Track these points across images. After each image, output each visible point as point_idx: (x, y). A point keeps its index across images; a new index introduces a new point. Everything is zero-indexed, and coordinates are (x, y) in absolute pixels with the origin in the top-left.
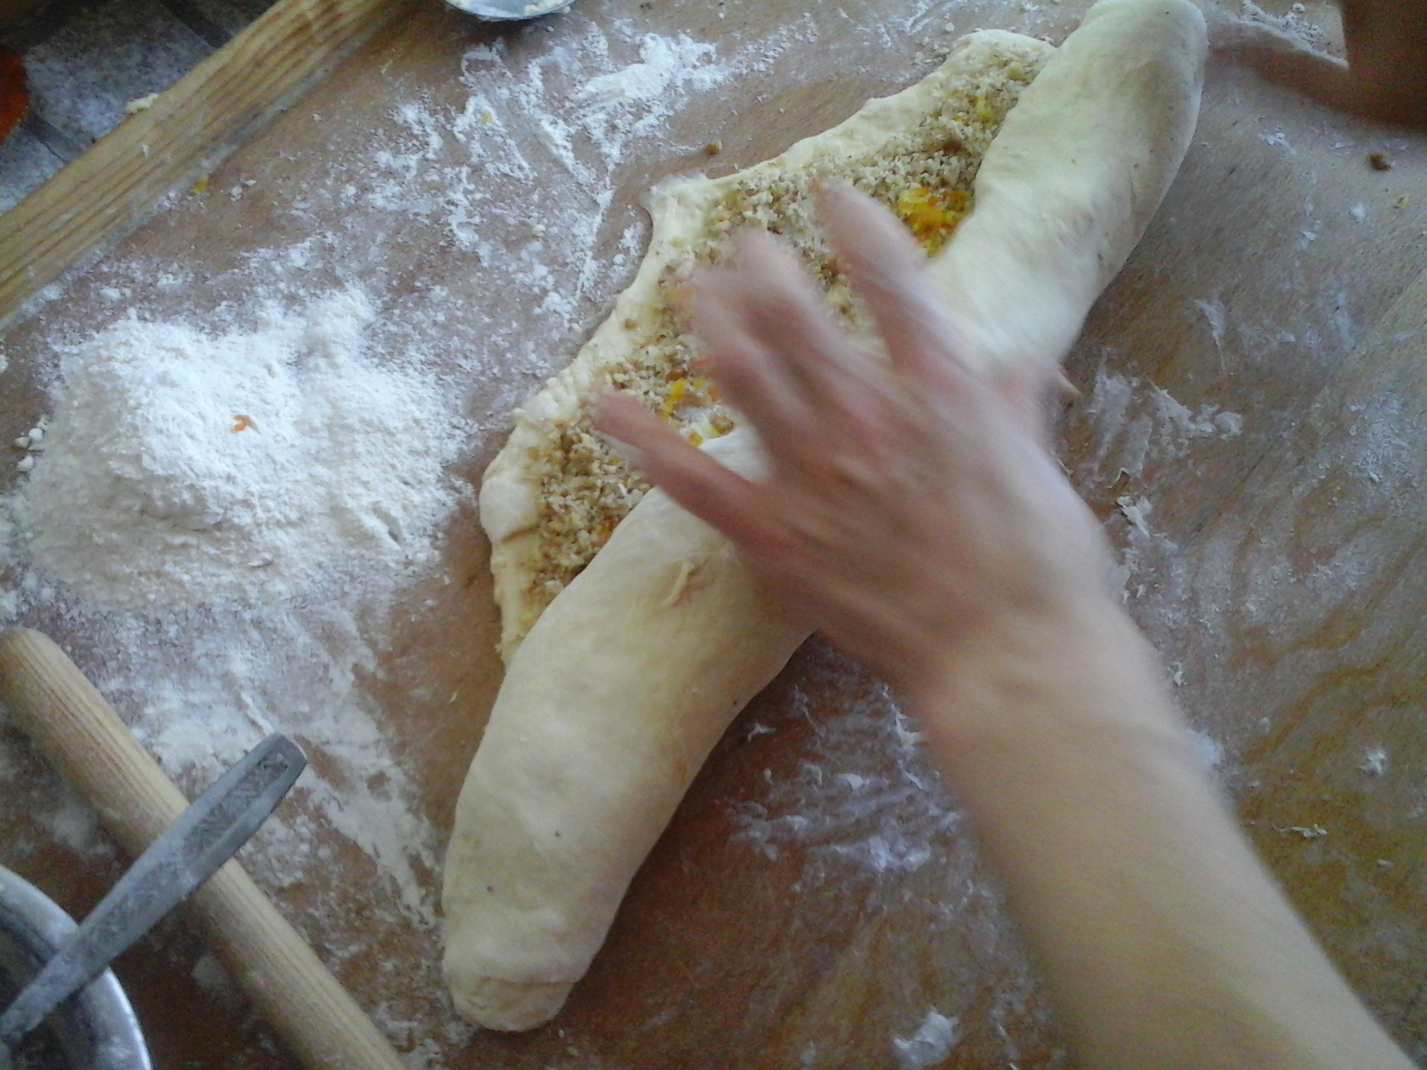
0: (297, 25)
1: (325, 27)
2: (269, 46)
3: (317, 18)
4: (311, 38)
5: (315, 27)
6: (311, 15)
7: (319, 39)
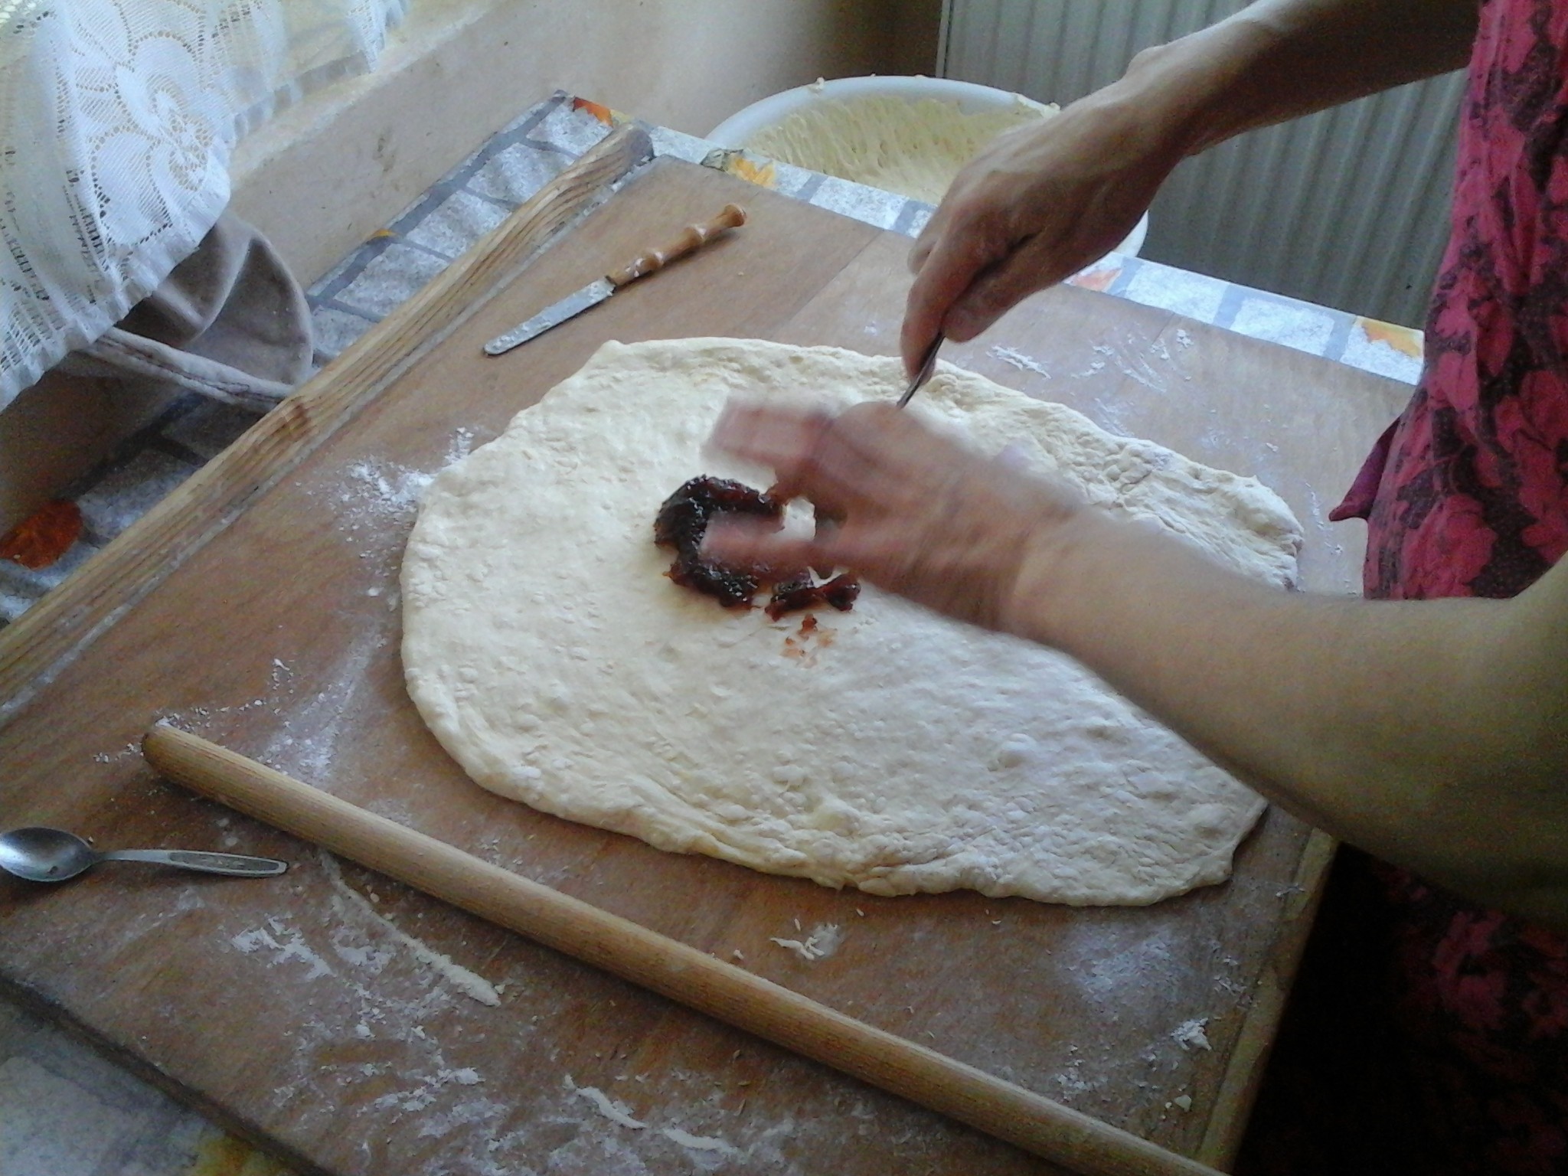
0: (279, 426)
1: (297, 428)
2: (263, 438)
3: (294, 419)
4: (290, 435)
5: (292, 427)
6: (288, 419)
7: (295, 435)
